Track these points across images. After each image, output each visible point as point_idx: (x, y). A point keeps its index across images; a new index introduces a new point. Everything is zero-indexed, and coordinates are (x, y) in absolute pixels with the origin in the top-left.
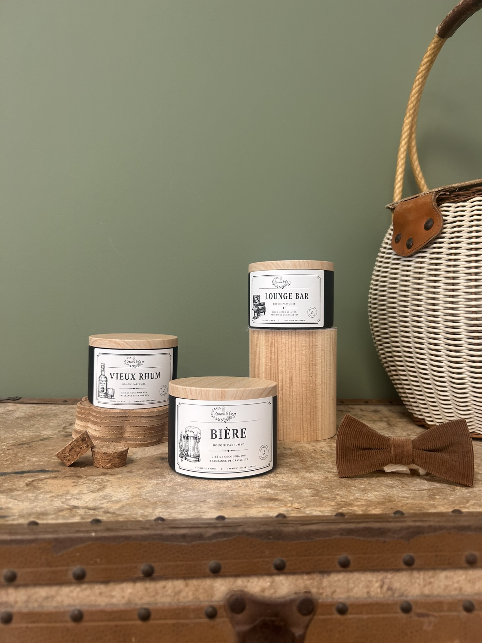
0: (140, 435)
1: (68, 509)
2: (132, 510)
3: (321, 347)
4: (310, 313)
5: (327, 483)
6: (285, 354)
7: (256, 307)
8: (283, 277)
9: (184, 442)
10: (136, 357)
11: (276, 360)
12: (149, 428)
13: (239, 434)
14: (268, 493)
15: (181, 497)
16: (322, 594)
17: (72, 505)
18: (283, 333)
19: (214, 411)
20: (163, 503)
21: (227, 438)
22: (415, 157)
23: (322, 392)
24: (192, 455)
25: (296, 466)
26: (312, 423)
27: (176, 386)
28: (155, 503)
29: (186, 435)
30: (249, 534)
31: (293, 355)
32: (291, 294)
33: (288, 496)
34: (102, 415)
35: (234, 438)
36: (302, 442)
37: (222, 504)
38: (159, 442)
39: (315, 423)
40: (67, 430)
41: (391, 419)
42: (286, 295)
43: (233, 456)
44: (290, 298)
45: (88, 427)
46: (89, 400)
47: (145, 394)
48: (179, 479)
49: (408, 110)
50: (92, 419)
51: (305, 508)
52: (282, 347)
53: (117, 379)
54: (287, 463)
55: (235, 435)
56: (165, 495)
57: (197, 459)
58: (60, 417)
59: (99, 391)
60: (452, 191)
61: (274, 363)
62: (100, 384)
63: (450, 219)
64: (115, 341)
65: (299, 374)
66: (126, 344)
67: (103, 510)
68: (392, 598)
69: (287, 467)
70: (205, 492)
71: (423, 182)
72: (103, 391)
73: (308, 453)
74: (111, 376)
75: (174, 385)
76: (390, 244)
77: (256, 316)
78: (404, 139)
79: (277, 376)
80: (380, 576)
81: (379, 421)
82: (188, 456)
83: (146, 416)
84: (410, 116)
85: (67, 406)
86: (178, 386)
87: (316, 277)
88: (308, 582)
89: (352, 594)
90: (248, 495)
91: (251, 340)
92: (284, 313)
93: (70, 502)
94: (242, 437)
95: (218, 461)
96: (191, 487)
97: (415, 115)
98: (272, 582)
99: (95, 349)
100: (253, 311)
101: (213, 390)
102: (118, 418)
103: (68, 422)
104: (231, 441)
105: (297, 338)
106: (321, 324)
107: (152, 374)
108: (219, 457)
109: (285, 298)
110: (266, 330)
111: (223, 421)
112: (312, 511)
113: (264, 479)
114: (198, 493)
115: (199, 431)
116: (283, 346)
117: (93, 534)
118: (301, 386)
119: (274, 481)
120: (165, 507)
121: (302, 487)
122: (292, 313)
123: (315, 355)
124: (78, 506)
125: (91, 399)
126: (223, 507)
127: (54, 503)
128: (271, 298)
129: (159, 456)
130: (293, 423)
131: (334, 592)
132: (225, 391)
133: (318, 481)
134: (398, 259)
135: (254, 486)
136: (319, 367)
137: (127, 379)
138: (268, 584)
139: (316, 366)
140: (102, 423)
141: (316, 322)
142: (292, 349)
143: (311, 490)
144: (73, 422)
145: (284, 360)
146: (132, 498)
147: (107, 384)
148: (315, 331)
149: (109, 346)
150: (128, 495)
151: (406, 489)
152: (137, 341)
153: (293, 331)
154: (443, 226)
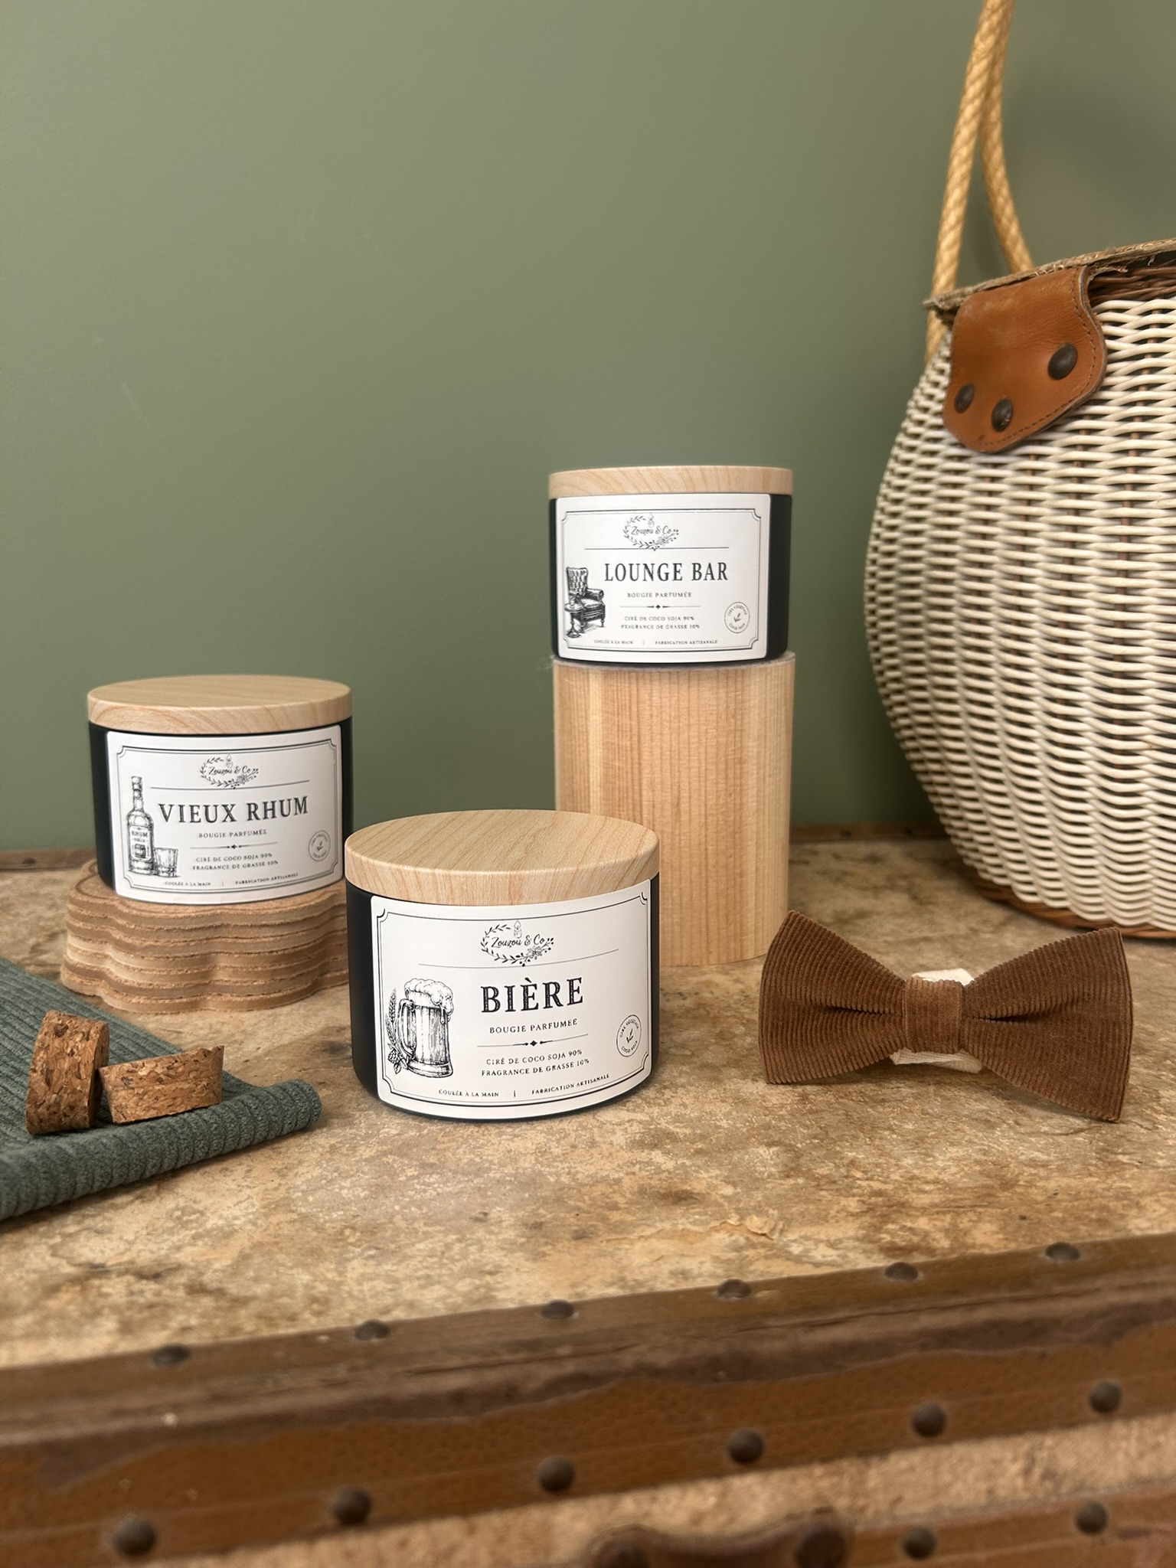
0: (258, 975)
1: (74, 1281)
2: (275, 1275)
3: (757, 711)
4: (730, 619)
5: (810, 1117)
6: (661, 734)
7: (576, 602)
8: (657, 516)
9: (402, 1021)
10: (234, 757)
11: (635, 752)
12: (284, 955)
13: (564, 996)
14: (659, 1170)
15: (412, 1202)
16: (863, 1510)
17: (83, 1260)
18: (656, 676)
19: (491, 934)
20: (362, 1232)
21: (528, 1009)
22: (997, 154)
23: (758, 833)
24: (427, 1057)
25: (709, 1057)
26: (731, 917)
27: (371, 861)
28: (339, 1238)
29: (408, 1003)
30: (655, 1372)
31: (684, 737)
32: (678, 567)
33: (717, 1177)
34: (143, 925)
35: (548, 1006)
36: (706, 968)
37: (538, 1226)
38: (313, 989)
39: (738, 917)
40: (44, 957)
41: (918, 881)
42: (664, 570)
43: (546, 1058)
44: (675, 579)
45: (106, 957)
46: (99, 873)
47: (266, 860)
48: (392, 1127)
49: (986, 13)
50: (118, 935)
51: (782, 1231)
52: (652, 716)
53: (182, 820)
54: (683, 1046)
55: (551, 998)
56: (362, 1195)
57: (444, 1070)
58: (17, 915)
59: (130, 856)
60: (1136, 263)
61: (629, 761)
62: (132, 837)
63: (1125, 347)
64: (168, 711)
65: (699, 790)
66: (201, 721)
67: (181, 1279)
68: (1053, 1499)
69: (686, 1060)
70: (477, 1176)
71: (1014, 230)
72: (143, 856)
73: (729, 1006)
74: (163, 811)
75: (364, 858)
76: (937, 414)
77: (577, 628)
78: (972, 101)
79: (637, 797)
80: (1024, 1444)
82: (416, 1059)
83: (273, 922)
84: (991, 31)
85: (37, 877)
86: (377, 862)
87: (749, 514)
88: (825, 1483)
89: (945, 1501)
90: (604, 1180)
91: (561, 695)
92: (660, 623)
93: (77, 1246)
94: (572, 1002)
95: (505, 1072)
96: (432, 1160)
97: (1003, 30)
98: (723, 1495)
99: (110, 735)
100: (568, 615)
101: (484, 876)
102: (194, 932)
103: (43, 929)
104: (542, 1016)
105: (694, 689)
106: (760, 650)
107: (285, 804)
108: (506, 1061)
109: (663, 576)
110: (605, 668)
111: (518, 962)
112: (810, 1244)
113: (634, 1111)
114: (459, 1182)
115: (445, 992)
116: (655, 713)
117: (170, 1419)
118: (703, 820)
119: (663, 1116)
120: (373, 1252)
121: (747, 1139)
122: (683, 622)
123: (741, 737)
124: (103, 1266)
125: (107, 875)
126: (546, 1244)
127: (27, 1256)
128: (621, 577)
129: (320, 1038)
130: (681, 918)
131: (899, 1499)
132: (521, 878)
133: (783, 1112)
134: (961, 458)
135: (611, 1143)
136: (751, 767)
137: (211, 819)
138: (712, 1500)
139: (745, 766)
140: (147, 947)
141: (747, 644)
142: (679, 722)
143: (775, 1149)
144: (57, 929)
145: (657, 751)
146: (266, 1216)
147: (152, 834)
148: (743, 671)
149: (150, 725)
150: (253, 1205)
151: (1029, 1130)
152: (235, 711)
153: (683, 670)
154: (1105, 368)
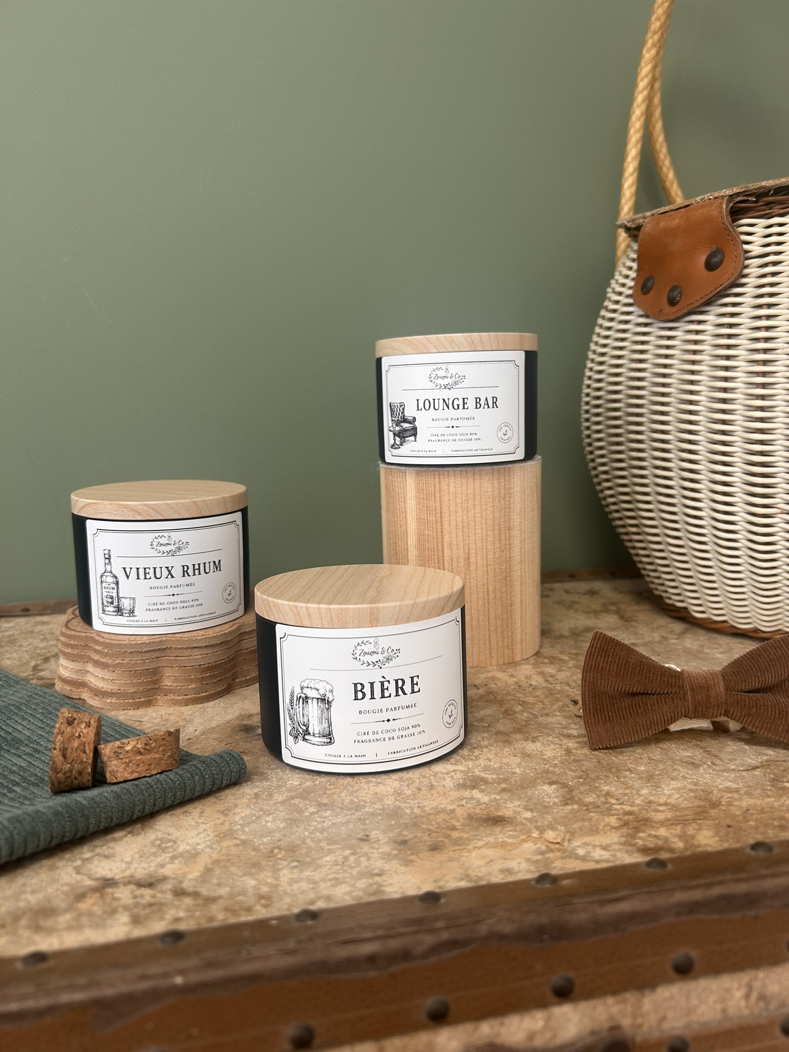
0: (192, 681)
1: (95, 890)
2: (231, 881)
3: (519, 495)
4: (501, 434)
5: (575, 764)
6: (456, 512)
7: (397, 425)
8: (451, 367)
9: (299, 708)
10: (173, 534)
11: (439, 524)
12: (208, 667)
13: (408, 688)
14: (479, 803)
15: (316, 829)
16: (640, 1026)
17: (98, 876)
18: (452, 473)
19: (359, 647)
20: (286, 851)
21: (384, 697)
23: (521, 576)
24: (317, 731)
25: (500, 727)
26: (505, 633)
27: (275, 600)
28: (270, 855)
29: (303, 696)
30: (502, 937)
31: (471, 514)
32: (466, 400)
33: (519, 806)
34: (114, 650)
35: (397, 695)
36: (489, 668)
37: (404, 842)
39: (510, 632)
40: (42, 674)
42: (456, 402)
43: (397, 730)
44: (464, 408)
45: (88, 672)
46: (80, 616)
47: (195, 603)
48: (294, 780)
49: (650, 34)
50: (96, 657)
51: (569, 840)
52: (449, 499)
53: (138, 578)
54: (482, 720)
55: (399, 689)
56: (281, 826)
57: (328, 740)
58: (21, 646)
59: (103, 603)
60: (761, 194)
61: (435, 530)
62: (104, 590)
63: (756, 249)
64: (128, 505)
65: (482, 548)
66: (151, 511)
67: (168, 886)
68: (765, 1014)
69: (485, 729)
70: (357, 810)
72: (112, 603)
73: (509, 693)
74: (126, 572)
75: (270, 599)
77: (398, 443)
78: (642, 91)
79: (440, 554)
80: (745, 977)
81: (603, 611)
82: (309, 734)
83: (201, 645)
84: (654, 45)
85: (32, 620)
86: (280, 601)
87: (511, 364)
88: (615, 1010)
89: (694, 1018)
90: (443, 810)
91: (386, 487)
92: (454, 438)
93: (93, 867)
94: (413, 692)
95: (370, 741)
96: (325, 801)
97: (661, 45)
98: (548, 1020)
99: (88, 522)
100: (391, 434)
101: (353, 609)
102: (148, 653)
103: (39, 655)
104: (394, 701)
105: (477, 481)
106: (520, 454)
107: (207, 565)
108: (370, 733)
109: (456, 407)
110: (417, 469)
111: (377, 665)
112: (590, 848)
113: (455, 764)
114: (346, 815)
115: (328, 687)
116: (451, 498)
117: (179, 980)
118: (485, 569)
119: (476, 767)
120: (295, 864)
121: (535, 780)
122: (469, 437)
123: (509, 512)
124: (112, 879)
125: (86, 616)
126: (412, 854)
127: (59, 875)
128: (427, 408)
129: (237, 722)
131: (664, 1018)
132: (378, 609)
133: (556, 762)
134: (646, 325)
135: (444, 786)
136: (516, 533)
137: (158, 577)
138: (541, 1024)
139: (511, 531)
140: (116, 664)
141: (512, 450)
142: (468, 503)
143: (554, 786)
144: (48, 655)
145: (453, 523)
146: (219, 842)
147: (118, 588)
148: (509, 468)
149: (116, 515)
150: (209, 835)
151: (722, 768)
152: (173, 503)
153: (469, 469)
154: (743, 263)
